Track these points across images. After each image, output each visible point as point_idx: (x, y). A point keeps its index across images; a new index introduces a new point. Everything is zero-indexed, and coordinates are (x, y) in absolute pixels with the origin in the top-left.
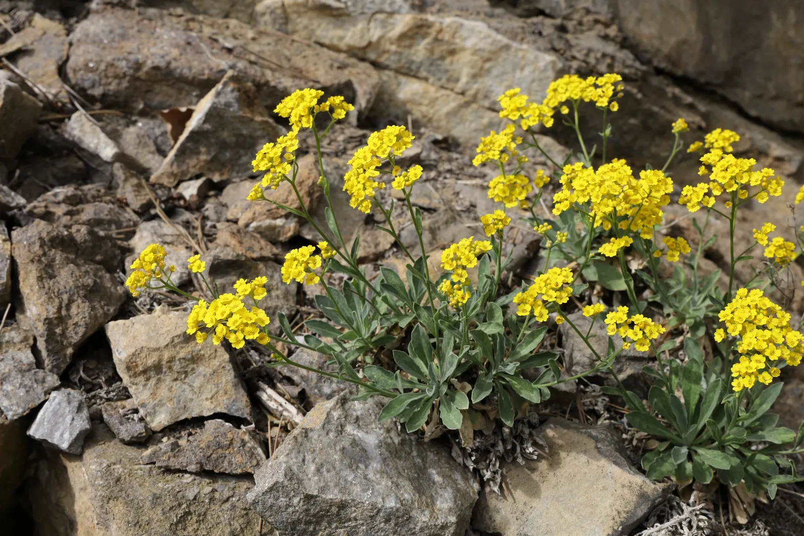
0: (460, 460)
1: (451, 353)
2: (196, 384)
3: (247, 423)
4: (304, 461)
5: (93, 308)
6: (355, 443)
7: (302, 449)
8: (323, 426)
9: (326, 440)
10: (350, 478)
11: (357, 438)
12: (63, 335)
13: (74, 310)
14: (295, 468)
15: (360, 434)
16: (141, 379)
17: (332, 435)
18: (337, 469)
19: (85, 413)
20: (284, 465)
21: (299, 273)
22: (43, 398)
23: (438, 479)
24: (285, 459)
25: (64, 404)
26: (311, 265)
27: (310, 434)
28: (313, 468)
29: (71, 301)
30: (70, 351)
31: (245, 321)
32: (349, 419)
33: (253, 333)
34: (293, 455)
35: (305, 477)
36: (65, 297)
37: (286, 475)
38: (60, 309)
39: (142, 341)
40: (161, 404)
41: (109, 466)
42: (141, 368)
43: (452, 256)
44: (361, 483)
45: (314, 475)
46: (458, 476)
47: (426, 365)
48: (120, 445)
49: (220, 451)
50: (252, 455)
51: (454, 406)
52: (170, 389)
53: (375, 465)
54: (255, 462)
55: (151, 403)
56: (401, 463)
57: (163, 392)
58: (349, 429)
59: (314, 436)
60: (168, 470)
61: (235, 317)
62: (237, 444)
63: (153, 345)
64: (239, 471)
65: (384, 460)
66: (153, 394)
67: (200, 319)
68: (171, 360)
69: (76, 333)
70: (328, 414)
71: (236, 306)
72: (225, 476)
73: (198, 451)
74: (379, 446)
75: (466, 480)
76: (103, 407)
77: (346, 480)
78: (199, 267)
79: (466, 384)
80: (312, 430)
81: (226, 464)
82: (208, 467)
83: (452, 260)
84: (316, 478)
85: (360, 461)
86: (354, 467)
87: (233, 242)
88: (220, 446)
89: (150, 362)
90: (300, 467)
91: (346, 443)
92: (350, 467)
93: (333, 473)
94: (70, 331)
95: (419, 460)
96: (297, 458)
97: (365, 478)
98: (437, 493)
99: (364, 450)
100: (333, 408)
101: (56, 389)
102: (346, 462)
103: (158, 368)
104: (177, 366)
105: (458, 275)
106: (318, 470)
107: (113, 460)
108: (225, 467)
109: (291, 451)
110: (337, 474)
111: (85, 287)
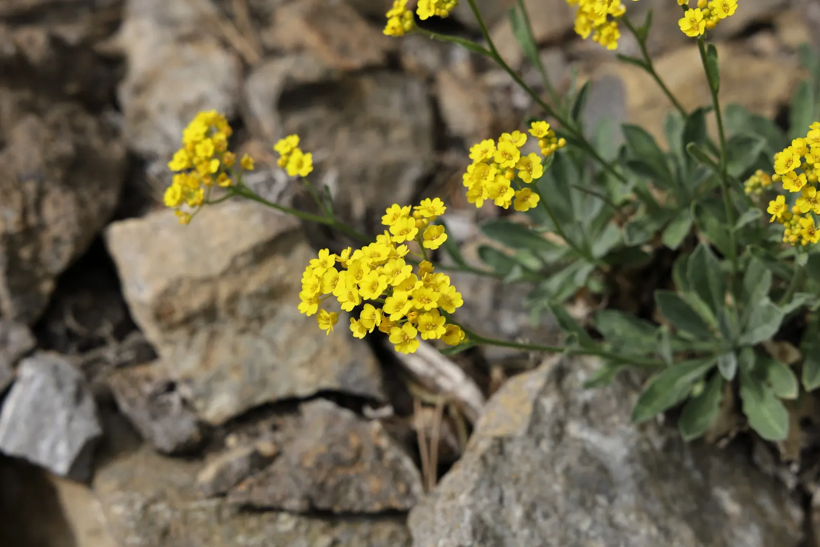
0: (769, 468)
1: (766, 301)
2: (282, 337)
3: (376, 404)
4: (501, 500)
5: (81, 203)
6: (587, 456)
7: (496, 478)
8: (530, 432)
9: (536, 457)
10: (585, 525)
11: (589, 447)
12: (36, 259)
13: (49, 212)
14: (488, 516)
15: (593, 438)
16: (181, 334)
17: (545, 445)
18: (562, 510)
19: (89, 404)
20: (468, 514)
21: (501, 191)
22: (8, 374)
23: (732, 507)
24: (470, 501)
25: (51, 390)
26: (522, 175)
27: (509, 447)
28: (518, 512)
29: (41, 194)
30: (47, 287)
31: (419, 306)
32: (572, 409)
33: (434, 327)
34: (482, 491)
35: (506, 532)
36: (31, 187)
37: (474, 533)
38: (24, 213)
39: (177, 265)
40: (219, 376)
41: (145, 507)
42: (179, 316)
43: (797, 164)
44: (604, 535)
45: (522, 526)
46: (765, 501)
47: (714, 310)
48: (157, 460)
49: (341, 472)
50: (397, 474)
51: (769, 393)
52: (234, 350)
53: (627, 497)
54: (402, 488)
55: (202, 377)
56: (669, 488)
57: (222, 355)
58: (574, 429)
59: (514, 449)
60: (248, 509)
61: (399, 296)
62: (369, 456)
63: (198, 272)
64: (377, 507)
65: (641, 487)
66: (205, 360)
67: (327, 291)
68: (234, 298)
69: (58, 256)
70: (536, 404)
71: (397, 272)
72: (352, 516)
73: (302, 475)
74: (630, 460)
75: (779, 503)
76: (115, 381)
77: (578, 532)
78: (300, 165)
79: (788, 346)
80: (510, 439)
81: (352, 495)
82: (323, 504)
83: (798, 171)
84: (526, 532)
85: (598, 491)
86: (589, 504)
87: (311, 38)
88: (338, 462)
89: (197, 302)
90: (496, 513)
91: (571, 458)
92: (582, 503)
93: (554, 519)
94: (47, 253)
95: (697, 476)
96: (489, 496)
97: (612, 524)
98: (732, 535)
99: (603, 469)
100: (543, 392)
101: (28, 354)
102: (575, 494)
103: (209, 313)
104: (244, 308)
105: (809, 199)
106: (529, 517)
107: (150, 493)
108: (351, 500)
109: (478, 485)
110: (562, 520)
111: (61, 161)
